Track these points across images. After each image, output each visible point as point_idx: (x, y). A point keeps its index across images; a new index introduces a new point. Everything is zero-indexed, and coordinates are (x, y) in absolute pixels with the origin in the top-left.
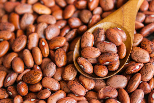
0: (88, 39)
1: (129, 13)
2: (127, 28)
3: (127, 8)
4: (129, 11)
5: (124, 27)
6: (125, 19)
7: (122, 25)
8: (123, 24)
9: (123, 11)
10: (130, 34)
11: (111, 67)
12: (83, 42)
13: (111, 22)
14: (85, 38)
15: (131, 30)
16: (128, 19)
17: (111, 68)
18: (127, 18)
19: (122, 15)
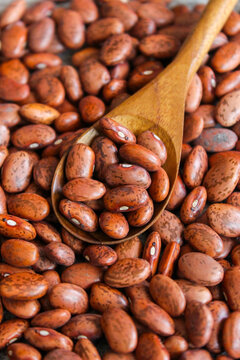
0: (82, 160)
1: (170, 93)
2: (166, 128)
3: (165, 83)
4: (170, 89)
5: (161, 124)
6: (162, 106)
7: (156, 122)
8: (158, 118)
9: (156, 90)
10: (173, 140)
11: (135, 217)
12: (71, 165)
13: (131, 115)
14: (76, 156)
15: (175, 133)
16: (169, 107)
17: (136, 220)
18: (165, 105)
19: (156, 98)
